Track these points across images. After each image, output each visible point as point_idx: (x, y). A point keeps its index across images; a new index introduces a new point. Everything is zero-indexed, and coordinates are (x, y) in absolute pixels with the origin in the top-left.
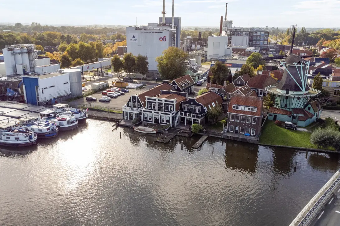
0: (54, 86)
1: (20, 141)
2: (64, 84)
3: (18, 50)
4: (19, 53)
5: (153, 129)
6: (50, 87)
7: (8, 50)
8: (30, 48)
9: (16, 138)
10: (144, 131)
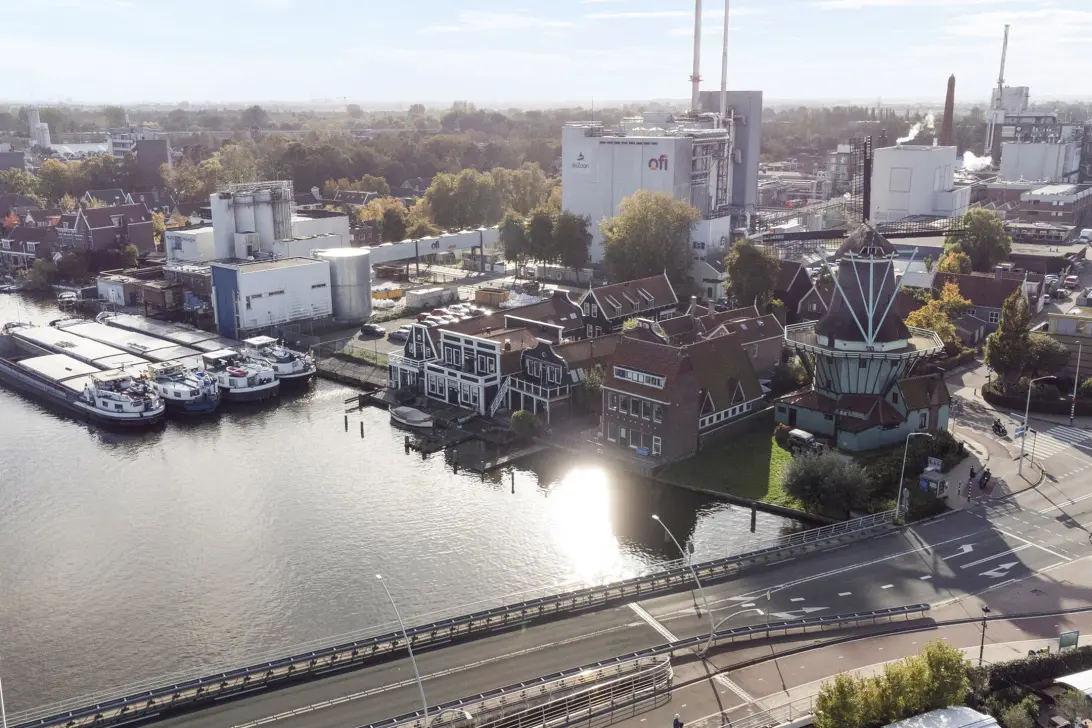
0: (282, 292)
1: (123, 412)
2: (313, 287)
3: (245, 196)
4: (248, 205)
5: (427, 416)
6: (271, 294)
7: (221, 198)
8: (279, 191)
9: (117, 406)
10: (404, 419)
